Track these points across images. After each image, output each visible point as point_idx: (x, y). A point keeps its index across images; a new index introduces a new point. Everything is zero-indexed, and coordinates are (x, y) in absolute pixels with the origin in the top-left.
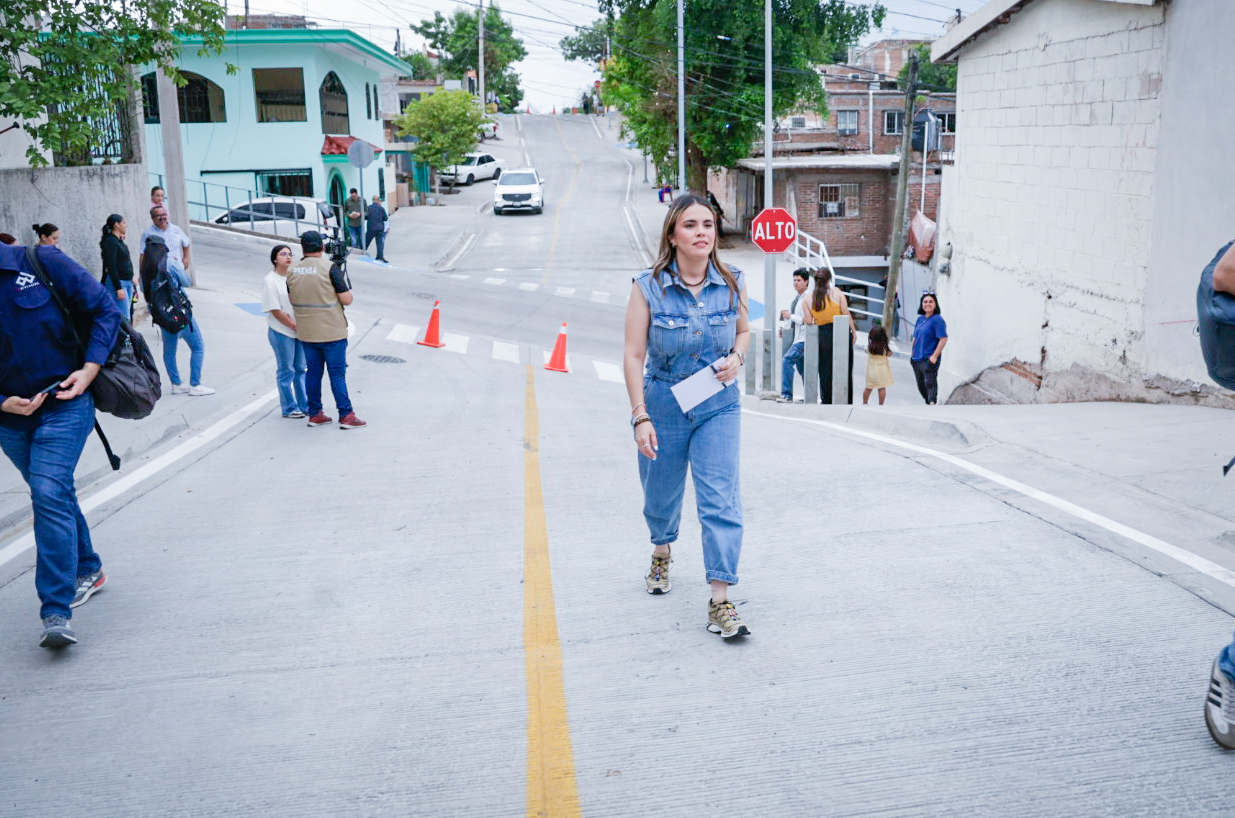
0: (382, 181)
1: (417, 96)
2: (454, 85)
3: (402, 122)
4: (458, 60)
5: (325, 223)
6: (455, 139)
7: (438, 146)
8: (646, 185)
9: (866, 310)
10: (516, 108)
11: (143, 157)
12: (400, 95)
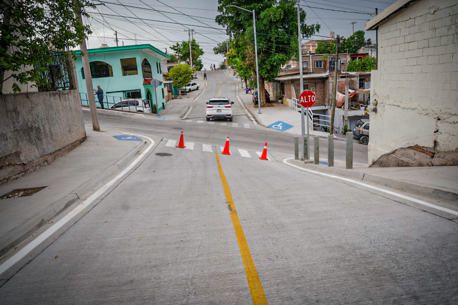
0: (163, 92)
1: (173, 67)
2: (183, 63)
3: (168, 74)
4: (184, 56)
5: (145, 106)
6: (184, 78)
7: (180, 81)
8: (242, 89)
9: (319, 124)
10: (201, 70)
11: (77, 87)
12: (168, 67)
